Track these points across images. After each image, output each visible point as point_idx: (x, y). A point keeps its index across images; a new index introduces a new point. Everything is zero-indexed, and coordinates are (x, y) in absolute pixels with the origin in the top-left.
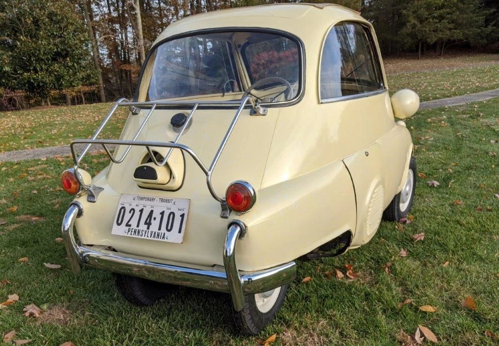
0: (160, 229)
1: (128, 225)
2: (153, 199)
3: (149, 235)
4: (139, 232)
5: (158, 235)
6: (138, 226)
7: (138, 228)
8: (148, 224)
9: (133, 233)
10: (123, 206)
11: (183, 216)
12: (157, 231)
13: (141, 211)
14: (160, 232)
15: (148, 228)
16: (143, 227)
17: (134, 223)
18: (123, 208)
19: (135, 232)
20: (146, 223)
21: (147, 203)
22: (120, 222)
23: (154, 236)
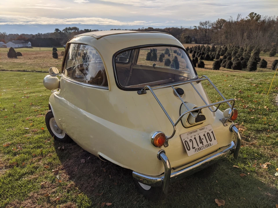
0: (207, 143)
1: (193, 148)
2: (196, 131)
3: (205, 147)
4: (200, 149)
5: (208, 145)
6: (198, 146)
7: (199, 147)
8: (202, 142)
9: (198, 150)
10: (185, 140)
11: (212, 132)
12: (207, 144)
13: (195, 138)
14: (208, 143)
15: (203, 144)
16: (200, 145)
17: (195, 145)
18: (186, 141)
19: (199, 149)
20: (201, 143)
21: (195, 134)
22: (189, 149)
23: (207, 146)
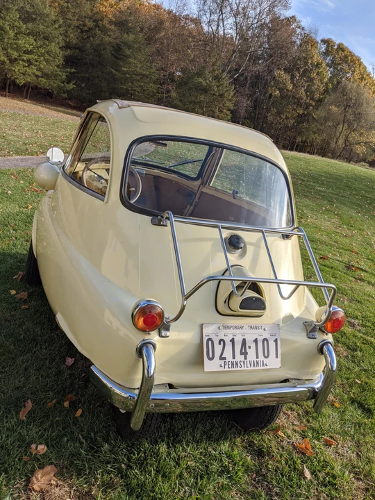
0: (257, 358)
1: (221, 358)
2: (241, 327)
3: (249, 365)
4: (237, 364)
5: (257, 363)
6: (234, 358)
7: (234, 360)
8: (244, 353)
9: (230, 366)
10: (208, 337)
11: (276, 341)
12: (255, 360)
13: (232, 341)
14: (259, 360)
15: (246, 358)
16: (239, 358)
17: (228, 354)
18: (210, 339)
19: (232, 364)
20: (241, 353)
21: (237, 331)
22: (211, 356)
23: (254, 365)
